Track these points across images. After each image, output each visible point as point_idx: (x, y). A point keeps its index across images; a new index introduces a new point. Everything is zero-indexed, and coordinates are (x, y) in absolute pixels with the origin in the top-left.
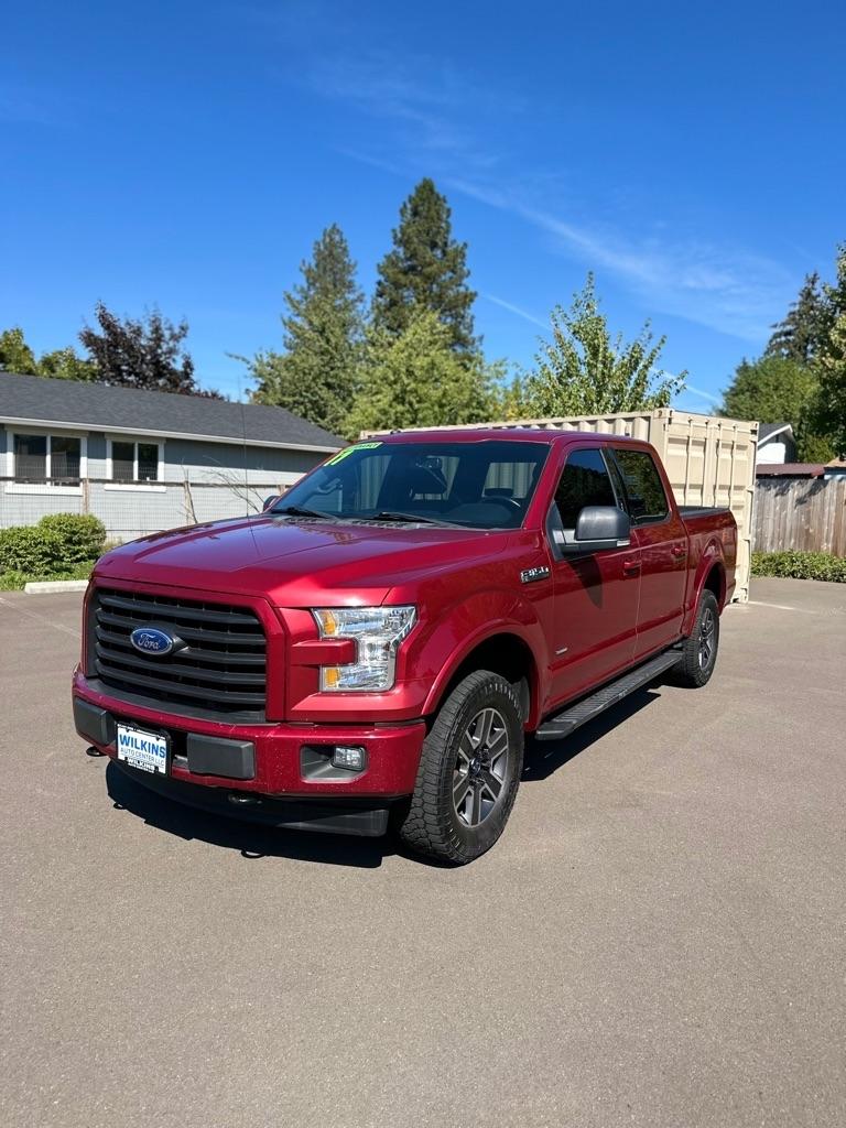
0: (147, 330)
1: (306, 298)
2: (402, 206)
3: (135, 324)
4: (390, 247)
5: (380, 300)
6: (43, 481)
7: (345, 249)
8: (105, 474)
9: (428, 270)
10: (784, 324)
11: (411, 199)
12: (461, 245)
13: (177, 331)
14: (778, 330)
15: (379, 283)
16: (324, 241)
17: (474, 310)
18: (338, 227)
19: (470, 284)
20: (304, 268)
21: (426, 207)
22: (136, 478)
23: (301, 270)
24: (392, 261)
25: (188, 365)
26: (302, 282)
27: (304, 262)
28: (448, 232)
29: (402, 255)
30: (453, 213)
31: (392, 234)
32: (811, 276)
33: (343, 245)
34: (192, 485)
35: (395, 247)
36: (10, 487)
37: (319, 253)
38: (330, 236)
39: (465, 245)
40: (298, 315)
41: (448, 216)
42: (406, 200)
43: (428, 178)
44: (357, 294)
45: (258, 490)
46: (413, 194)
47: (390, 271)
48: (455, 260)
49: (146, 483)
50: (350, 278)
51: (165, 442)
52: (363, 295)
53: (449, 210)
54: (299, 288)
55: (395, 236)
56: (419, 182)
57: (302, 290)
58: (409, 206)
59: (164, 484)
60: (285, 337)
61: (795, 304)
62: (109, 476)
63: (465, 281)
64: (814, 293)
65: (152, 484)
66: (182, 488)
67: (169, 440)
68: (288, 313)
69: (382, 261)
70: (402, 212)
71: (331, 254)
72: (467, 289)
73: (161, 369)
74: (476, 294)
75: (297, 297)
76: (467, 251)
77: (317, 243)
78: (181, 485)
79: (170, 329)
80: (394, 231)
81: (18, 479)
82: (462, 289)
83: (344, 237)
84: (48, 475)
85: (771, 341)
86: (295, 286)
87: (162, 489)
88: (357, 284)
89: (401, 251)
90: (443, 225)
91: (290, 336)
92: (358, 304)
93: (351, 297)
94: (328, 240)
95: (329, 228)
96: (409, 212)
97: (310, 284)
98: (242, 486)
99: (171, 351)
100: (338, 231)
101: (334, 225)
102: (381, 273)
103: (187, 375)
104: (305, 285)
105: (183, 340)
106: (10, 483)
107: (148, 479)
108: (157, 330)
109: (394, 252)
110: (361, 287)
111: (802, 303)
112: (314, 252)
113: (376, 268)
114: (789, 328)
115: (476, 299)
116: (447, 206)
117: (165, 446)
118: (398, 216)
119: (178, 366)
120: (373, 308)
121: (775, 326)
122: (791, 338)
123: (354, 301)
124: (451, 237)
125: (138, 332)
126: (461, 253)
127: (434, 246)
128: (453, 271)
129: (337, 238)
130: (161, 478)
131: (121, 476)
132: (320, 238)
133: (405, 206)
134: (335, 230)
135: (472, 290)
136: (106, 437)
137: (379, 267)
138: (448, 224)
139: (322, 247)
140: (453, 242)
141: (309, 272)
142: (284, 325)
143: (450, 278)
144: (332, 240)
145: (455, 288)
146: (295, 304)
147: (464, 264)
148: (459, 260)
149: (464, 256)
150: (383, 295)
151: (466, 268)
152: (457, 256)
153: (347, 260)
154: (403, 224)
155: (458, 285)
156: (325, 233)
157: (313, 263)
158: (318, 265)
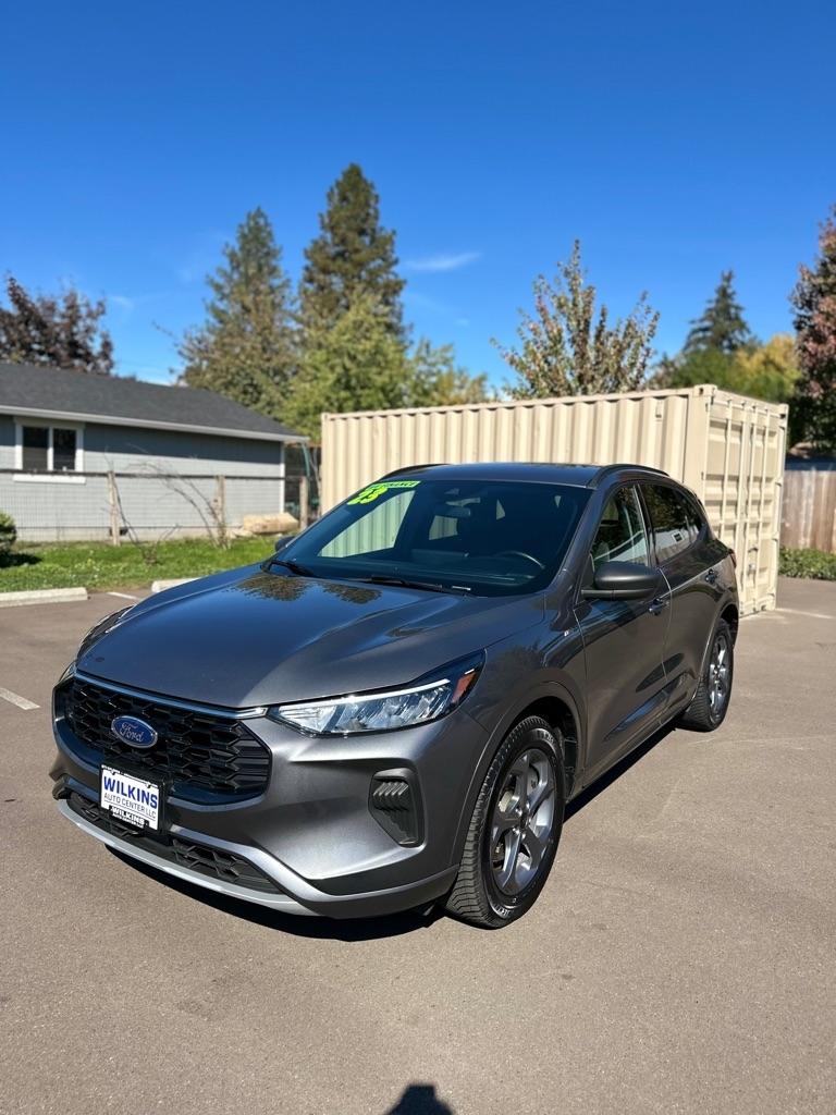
0: (61, 307)
1: (228, 282)
2: (328, 191)
3: (47, 299)
4: (316, 232)
5: (307, 285)
7: (270, 234)
8: (14, 463)
9: (356, 257)
10: (702, 320)
11: (338, 184)
12: (390, 232)
13: (94, 307)
14: (696, 326)
15: (307, 269)
16: (248, 224)
17: (404, 297)
18: (264, 210)
19: (400, 271)
20: (228, 251)
21: (354, 191)
22: (50, 467)
23: (224, 253)
24: (319, 247)
25: (107, 345)
26: (226, 264)
27: (227, 245)
28: (376, 218)
29: (330, 241)
31: (319, 219)
32: (726, 274)
33: (268, 229)
34: (118, 475)
35: (321, 232)
37: (244, 236)
38: (254, 219)
39: (394, 232)
40: (221, 299)
41: (377, 201)
42: (333, 184)
43: (356, 162)
44: (284, 279)
45: (193, 481)
46: (341, 179)
47: (317, 256)
48: (382, 246)
49: (63, 474)
50: (274, 262)
51: (84, 426)
52: (289, 280)
53: (377, 197)
54: (222, 270)
55: (322, 222)
56: (346, 167)
57: (226, 274)
58: (336, 191)
59: (84, 474)
60: (207, 321)
61: (710, 301)
62: (19, 465)
63: (395, 269)
64: (729, 291)
65: (70, 474)
66: (105, 479)
67: (90, 425)
68: (212, 295)
69: (309, 246)
70: (330, 196)
71: (256, 238)
72: (396, 276)
73: (76, 349)
74: (405, 282)
75: (220, 280)
76: (395, 238)
77: (241, 226)
78: (105, 475)
79: (87, 305)
80: (321, 215)
82: (391, 277)
83: (270, 220)
85: (689, 337)
86: (218, 270)
87: (82, 480)
88: (281, 269)
89: (329, 236)
90: (372, 211)
91: (212, 320)
92: (284, 289)
93: (276, 282)
94: (252, 223)
95: (253, 211)
96: (336, 197)
97: (233, 268)
98: (174, 477)
99: (88, 330)
100: (263, 215)
101: (259, 209)
102: (308, 257)
103: (105, 355)
104: (228, 268)
105: (102, 317)
107: (65, 469)
108: (72, 306)
109: (322, 237)
110: (287, 272)
111: (718, 301)
112: (238, 235)
113: (302, 253)
114: (707, 324)
115: (404, 287)
116: (374, 192)
117: (85, 432)
118: (325, 200)
119: (96, 347)
120: (299, 293)
121: (693, 322)
122: (709, 334)
123: (279, 287)
124: (380, 223)
125: (51, 308)
126: (389, 240)
127: (362, 232)
128: (384, 260)
129: (262, 221)
130: (79, 467)
131: (33, 465)
132: (244, 221)
133: (332, 190)
134: (259, 213)
135: (401, 278)
136: (15, 420)
137: (306, 252)
138: (376, 211)
139: (246, 231)
140: (382, 229)
141: (232, 256)
142: (207, 309)
143: (380, 266)
144: (257, 223)
145: (384, 276)
146: (218, 288)
147: (392, 251)
148: (388, 247)
149: (393, 243)
150: (311, 280)
151: (394, 256)
152: (386, 244)
153: (271, 244)
154: (330, 209)
155: (387, 273)
156: (249, 216)
157: (235, 245)
158: (242, 249)
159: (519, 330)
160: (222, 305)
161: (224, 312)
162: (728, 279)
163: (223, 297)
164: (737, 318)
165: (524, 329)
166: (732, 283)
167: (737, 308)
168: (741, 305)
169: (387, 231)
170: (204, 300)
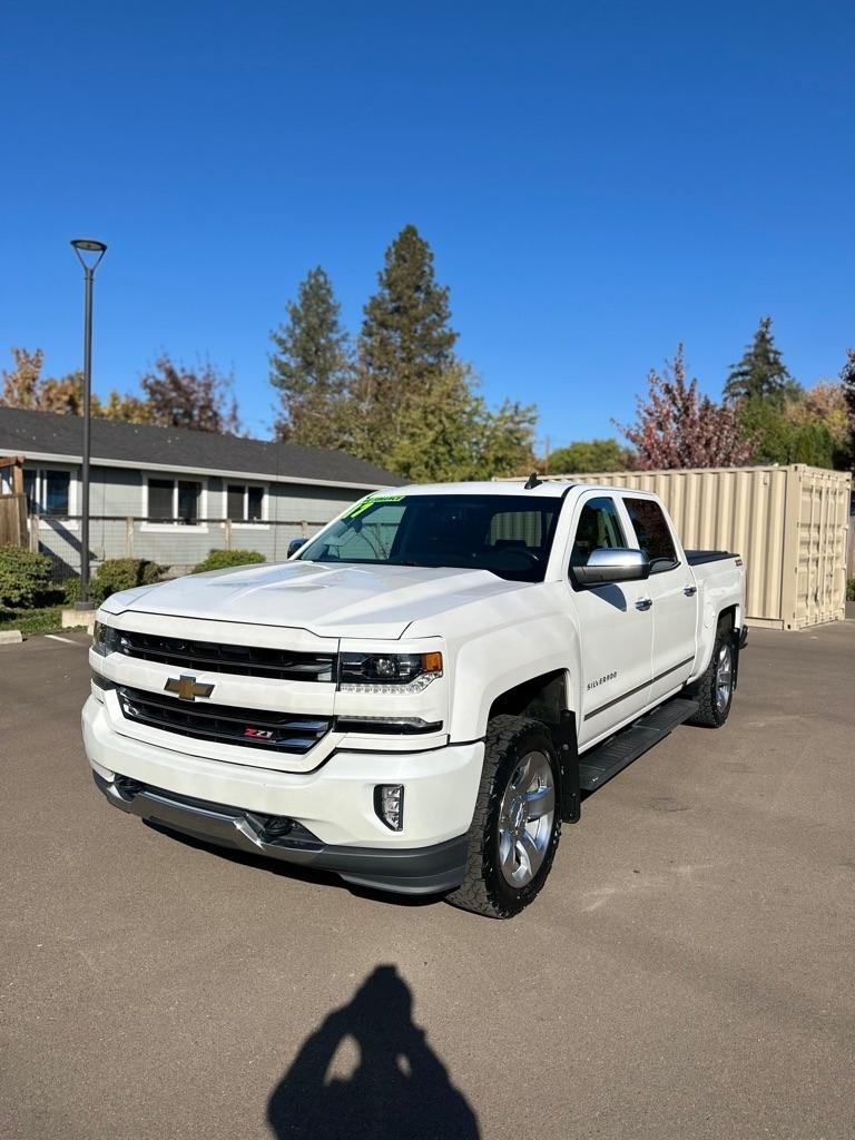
0: (199, 376)
1: (291, 336)
2: (386, 251)
3: (189, 371)
4: (376, 290)
5: (366, 339)
6: (171, 521)
7: (329, 291)
8: (221, 514)
9: (413, 312)
10: (740, 365)
11: (395, 243)
12: (444, 288)
13: (226, 376)
14: (735, 370)
15: (365, 323)
16: (309, 282)
18: (323, 269)
19: (451, 325)
20: (290, 308)
21: (409, 253)
22: (246, 517)
23: (287, 310)
24: (376, 304)
25: (235, 409)
26: (289, 320)
27: (289, 302)
28: (432, 275)
29: (387, 297)
30: (436, 257)
31: (378, 277)
32: (764, 320)
33: (328, 286)
34: (310, 524)
35: (379, 289)
36: (145, 527)
37: (305, 293)
38: (315, 277)
39: (448, 288)
40: (284, 353)
41: (431, 260)
42: (391, 244)
43: (412, 224)
44: (342, 333)
46: (397, 239)
47: (378, 312)
48: (436, 302)
49: (254, 522)
50: (334, 318)
51: (269, 484)
52: (347, 334)
53: (431, 255)
54: (284, 326)
55: (381, 279)
56: (402, 228)
57: (288, 329)
58: (393, 250)
59: (272, 523)
60: (271, 374)
61: (749, 347)
62: (225, 516)
63: (448, 322)
64: (768, 336)
65: (259, 523)
66: (299, 527)
67: (273, 484)
68: (275, 349)
69: (368, 302)
70: (387, 256)
71: (316, 294)
72: (451, 330)
74: (458, 335)
75: (284, 336)
76: (448, 294)
78: (300, 524)
79: (220, 374)
80: (380, 274)
81: (150, 520)
82: (446, 330)
83: (328, 279)
84: (176, 516)
85: (729, 380)
86: (281, 325)
87: (267, 527)
88: (340, 324)
89: (387, 292)
90: (426, 269)
91: (276, 373)
92: (341, 343)
93: (334, 336)
94: (313, 281)
95: (314, 270)
96: (394, 256)
97: (295, 324)
99: (222, 396)
100: (322, 273)
101: (319, 269)
102: (366, 313)
103: (234, 418)
104: (291, 324)
105: (232, 385)
106: (144, 523)
107: (255, 519)
109: (380, 294)
110: (345, 327)
111: (756, 346)
112: (300, 292)
113: (361, 309)
114: (746, 368)
115: (457, 339)
116: (429, 251)
117: (270, 488)
118: (384, 260)
119: (225, 410)
120: (359, 347)
121: (732, 366)
122: (748, 378)
123: (338, 341)
124: (435, 280)
126: (443, 296)
127: (418, 288)
128: (438, 315)
129: (322, 279)
130: (265, 517)
131: (234, 516)
132: (305, 279)
133: (389, 249)
134: (319, 272)
135: (455, 331)
136: (224, 481)
137: (365, 308)
138: (432, 270)
139: (307, 288)
140: (436, 285)
141: (294, 312)
142: (271, 362)
143: (434, 320)
144: (317, 281)
145: (439, 330)
146: (281, 342)
147: (447, 307)
148: (442, 303)
149: (447, 298)
150: (370, 335)
151: (448, 310)
152: (441, 299)
153: (331, 301)
154: (388, 267)
155: (440, 326)
156: (310, 276)
157: (298, 303)
158: (302, 306)
159: (638, 412)
160: (284, 358)
161: (287, 364)
162: (766, 325)
163: (286, 350)
164: (776, 362)
165: (641, 411)
166: (770, 329)
167: (776, 353)
168: (779, 351)
169: (443, 285)
170: (268, 354)
